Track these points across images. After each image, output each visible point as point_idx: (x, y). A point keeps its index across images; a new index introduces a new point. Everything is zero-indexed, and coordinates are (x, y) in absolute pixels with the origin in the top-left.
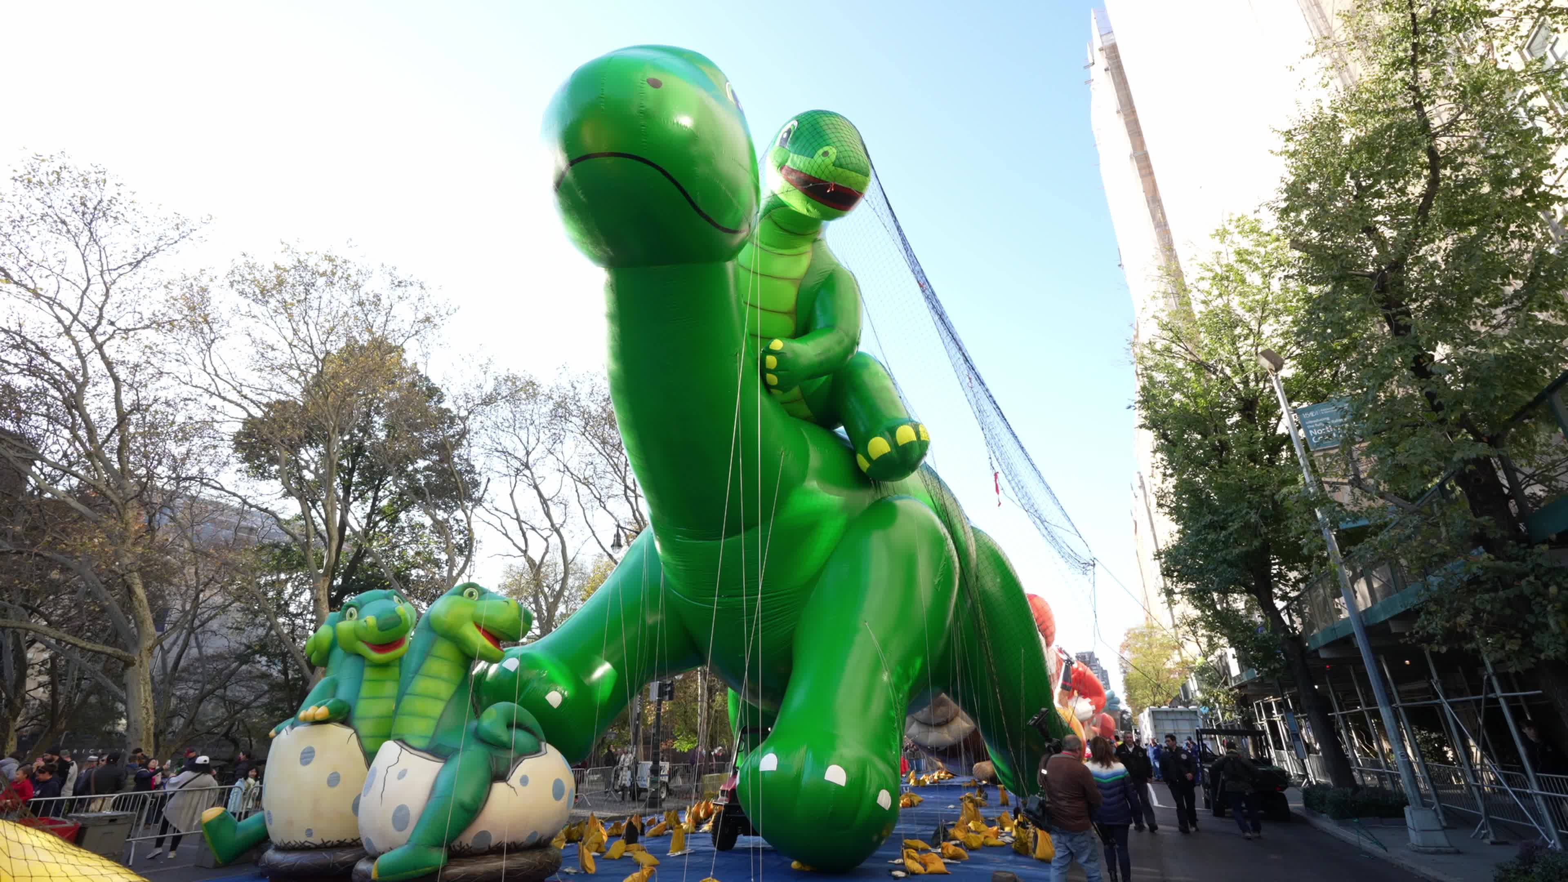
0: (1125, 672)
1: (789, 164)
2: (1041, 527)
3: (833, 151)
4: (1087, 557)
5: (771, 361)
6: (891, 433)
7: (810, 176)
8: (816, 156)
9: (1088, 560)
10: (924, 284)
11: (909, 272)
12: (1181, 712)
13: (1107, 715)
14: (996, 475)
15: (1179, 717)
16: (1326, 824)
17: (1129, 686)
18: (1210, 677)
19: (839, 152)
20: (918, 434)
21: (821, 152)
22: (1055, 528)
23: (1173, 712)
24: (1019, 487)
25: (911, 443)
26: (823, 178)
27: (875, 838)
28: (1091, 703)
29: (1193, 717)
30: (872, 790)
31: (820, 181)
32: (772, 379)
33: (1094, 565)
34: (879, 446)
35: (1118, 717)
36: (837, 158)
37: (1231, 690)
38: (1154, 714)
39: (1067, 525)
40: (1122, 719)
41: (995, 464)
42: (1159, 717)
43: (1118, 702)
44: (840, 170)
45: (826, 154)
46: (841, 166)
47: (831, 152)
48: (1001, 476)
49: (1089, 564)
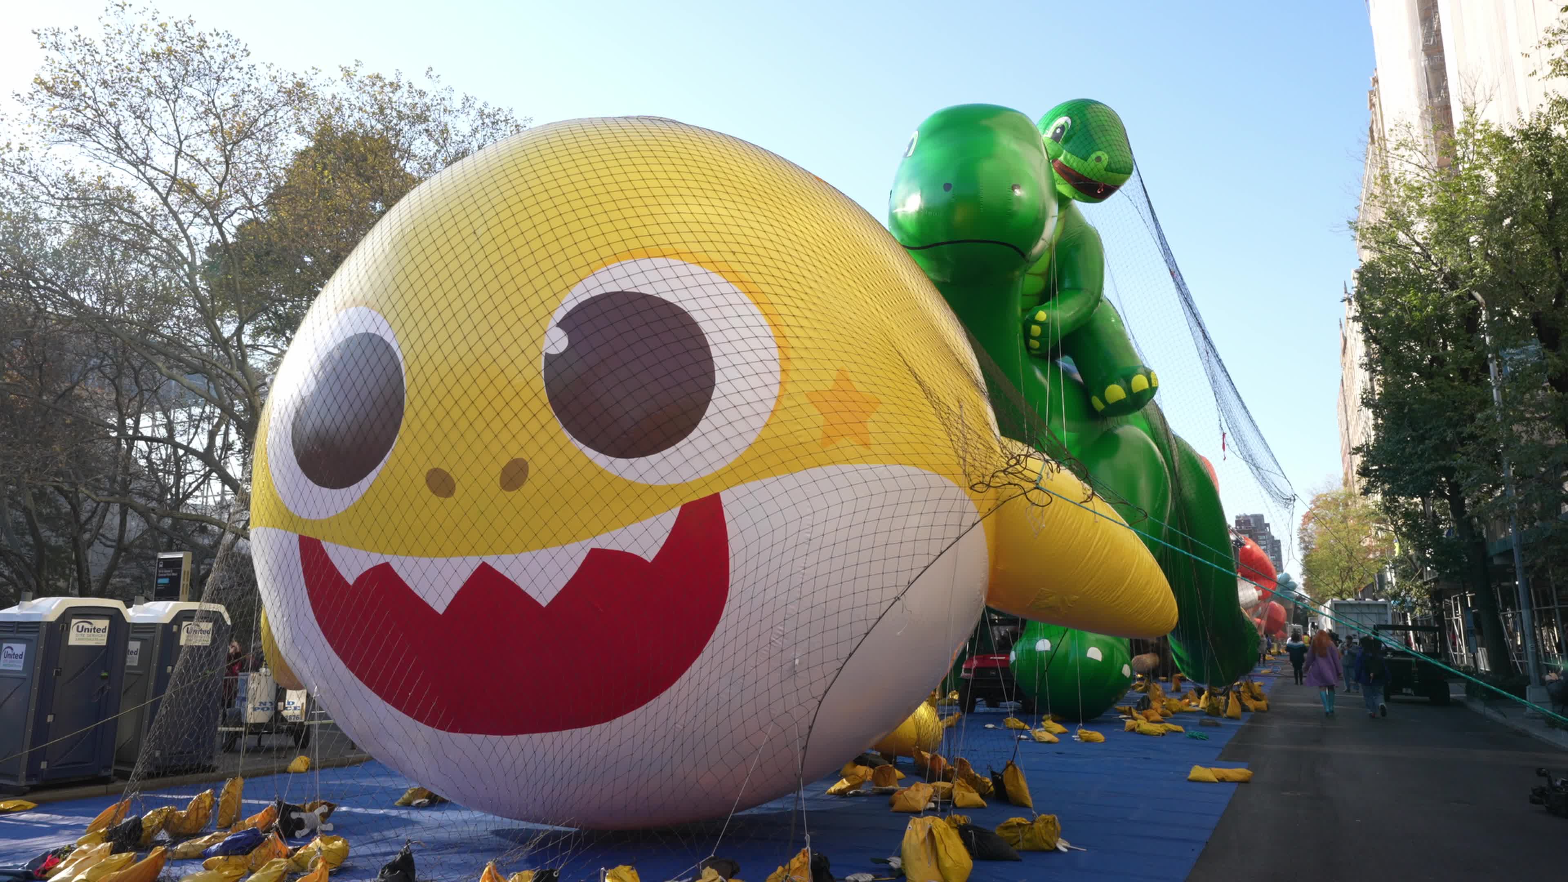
0: (1306, 548)
1: (1061, 158)
2: (1255, 471)
3: (1105, 157)
4: (1289, 494)
5: (1036, 330)
6: (1127, 380)
7: (1083, 176)
8: (1090, 160)
9: (1290, 496)
10: (1175, 273)
11: (1162, 260)
12: (1368, 605)
13: (1277, 604)
14: (1224, 435)
15: (1365, 610)
16: (1478, 706)
17: (1310, 568)
18: (1404, 570)
19: (1110, 157)
20: (1149, 380)
21: (1094, 156)
22: (1267, 473)
23: (1359, 605)
24: (1241, 441)
25: (1145, 391)
26: (1094, 179)
27: (1113, 699)
28: (1257, 588)
29: (1381, 610)
30: (1118, 666)
31: (1091, 180)
32: (1035, 344)
33: (1294, 500)
34: (1116, 392)
35: (1292, 606)
36: (1109, 164)
37: (1425, 583)
38: (1336, 607)
39: (1279, 472)
40: (1296, 607)
41: (1224, 425)
42: (1342, 610)
43: (1294, 587)
44: (1110, 174)
45: (1098, 159)
46: (1112, 171)
47: (1103, 158)
48: (1228, 434)
49: (1290, 500)
